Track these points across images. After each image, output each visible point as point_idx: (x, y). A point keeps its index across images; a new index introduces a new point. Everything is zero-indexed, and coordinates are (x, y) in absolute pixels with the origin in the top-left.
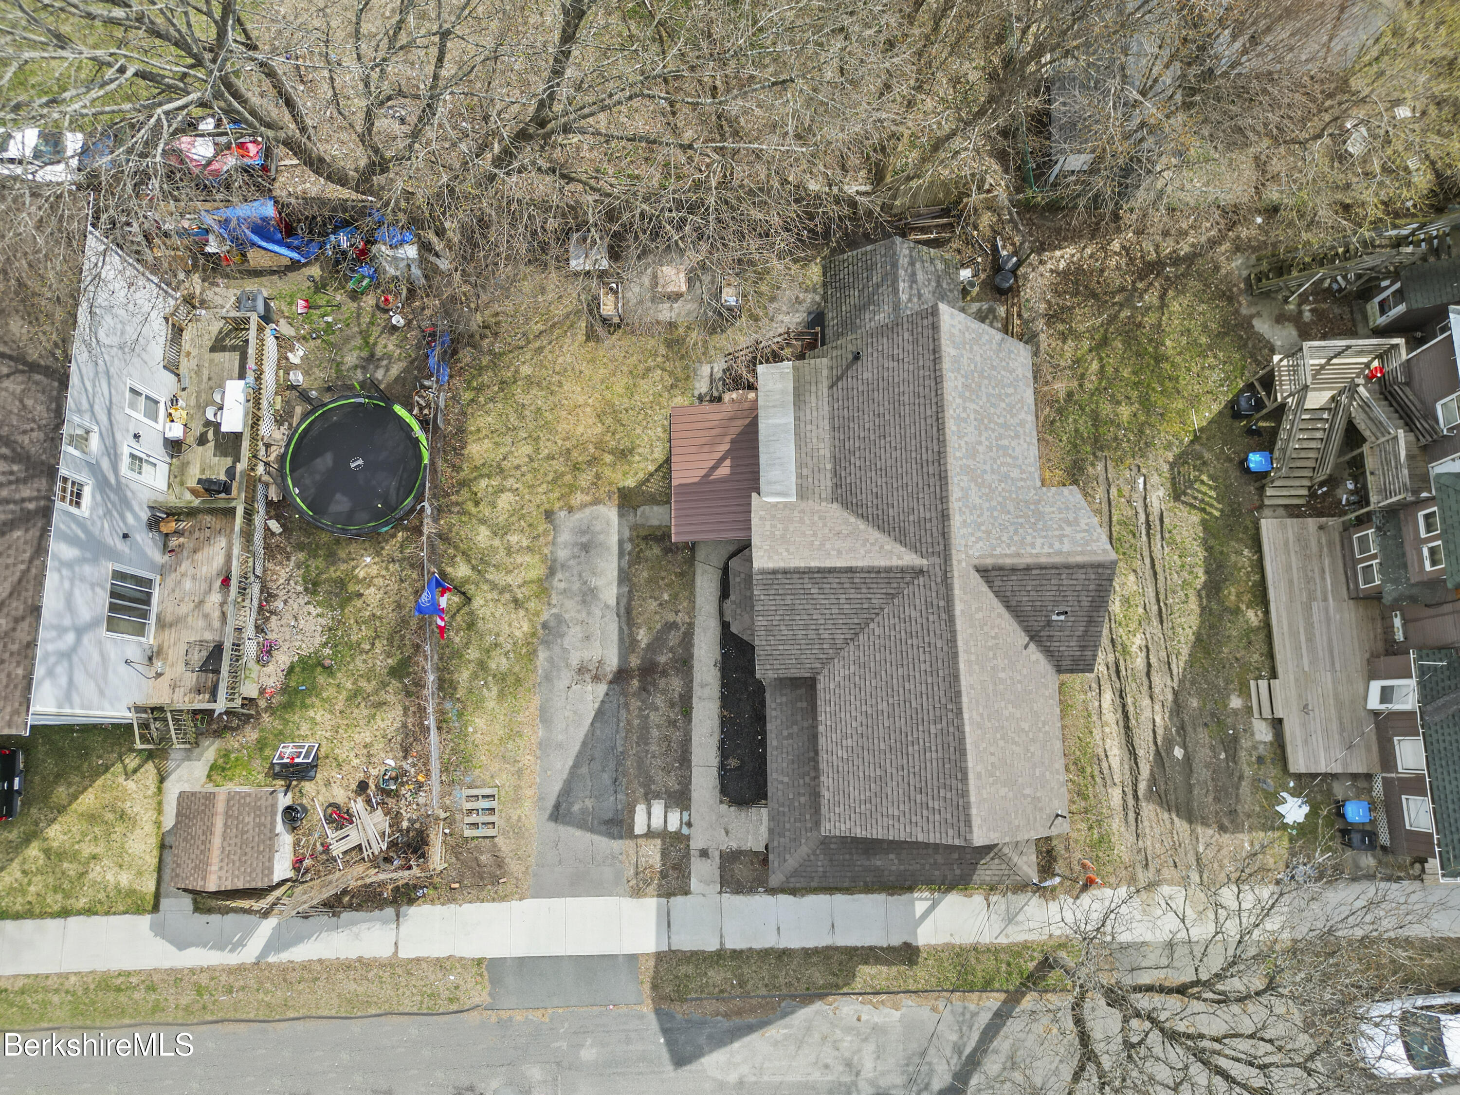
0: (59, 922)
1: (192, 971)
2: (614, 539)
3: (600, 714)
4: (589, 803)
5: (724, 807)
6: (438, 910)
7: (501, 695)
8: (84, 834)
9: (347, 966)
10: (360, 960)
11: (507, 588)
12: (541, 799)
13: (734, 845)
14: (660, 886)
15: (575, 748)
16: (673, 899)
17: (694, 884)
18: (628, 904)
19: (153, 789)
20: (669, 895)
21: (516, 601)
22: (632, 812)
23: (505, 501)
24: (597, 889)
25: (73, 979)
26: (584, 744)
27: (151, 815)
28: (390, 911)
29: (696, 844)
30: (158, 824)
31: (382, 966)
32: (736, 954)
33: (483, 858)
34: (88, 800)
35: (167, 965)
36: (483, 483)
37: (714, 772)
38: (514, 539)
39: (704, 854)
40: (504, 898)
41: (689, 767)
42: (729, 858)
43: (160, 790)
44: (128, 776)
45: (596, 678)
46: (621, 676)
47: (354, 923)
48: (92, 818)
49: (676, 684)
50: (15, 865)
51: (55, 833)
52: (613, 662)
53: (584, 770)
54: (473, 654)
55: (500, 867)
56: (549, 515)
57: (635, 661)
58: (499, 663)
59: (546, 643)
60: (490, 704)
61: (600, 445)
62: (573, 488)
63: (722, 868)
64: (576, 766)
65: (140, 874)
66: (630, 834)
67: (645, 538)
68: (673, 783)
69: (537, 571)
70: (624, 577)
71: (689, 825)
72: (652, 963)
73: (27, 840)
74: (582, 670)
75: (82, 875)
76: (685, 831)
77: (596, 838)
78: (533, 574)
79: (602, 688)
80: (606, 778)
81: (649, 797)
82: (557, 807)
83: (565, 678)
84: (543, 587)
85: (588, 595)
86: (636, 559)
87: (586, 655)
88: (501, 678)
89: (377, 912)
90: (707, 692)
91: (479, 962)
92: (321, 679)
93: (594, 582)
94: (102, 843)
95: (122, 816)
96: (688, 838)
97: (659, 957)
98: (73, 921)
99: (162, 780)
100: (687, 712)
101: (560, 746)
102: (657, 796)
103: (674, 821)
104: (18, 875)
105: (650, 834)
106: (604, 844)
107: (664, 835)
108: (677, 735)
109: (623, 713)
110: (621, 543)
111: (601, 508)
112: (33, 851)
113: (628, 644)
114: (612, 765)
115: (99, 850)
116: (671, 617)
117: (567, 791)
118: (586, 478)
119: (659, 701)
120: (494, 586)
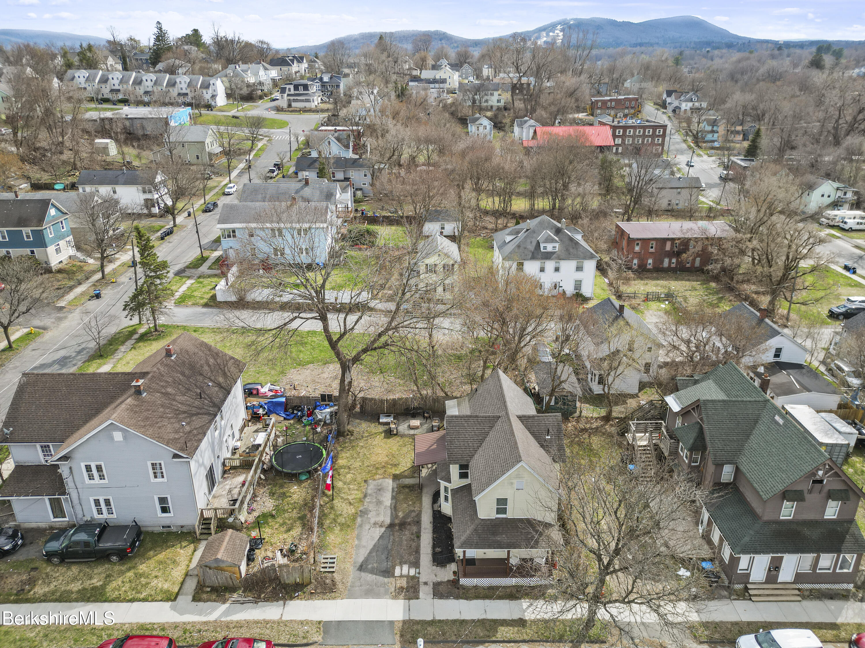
0: (130, 604)
1: (184, 623)
2: (391, 488)
3: (381, 537)
4: (375, 565)
5: (435, 567)
6: (303, 602)
7: (341, 530)
8: (155, 568)
9: (257, 622)
10: (264, 620)
11: (348, 499)
12: (355, 563)
13: (439, 580)
14: (405, 595)
15: (370, 547)
16: (411, 601)
17: (421, 595)
18: (391, 602)
19: (190, 553)
20: (410, 599)
21: (350, 503)
22: (394, 569)
23: (349, 476)
24: (377, 596)
25: (127, 626)
26: (374, 546)
27: (187, 562)
28: (281, 602)
29: (422, 579)
30: (188, 566)
31: (274, 622)
32: (440, 621)
33: (327, 581)
34: (161, 556)
35: (173, 620)
36: (342, 470)
37: (430, 556)
38: (351, 487)
39: (426, 583)
40: (334, 598)
41: (419, 554)
42: (436, 585)
43: (193, 554)
44: (181, 548)
45: (381, 526)
46: (391, 526)
47: (264, 606)
48: (160, 562)
49: (415, 529)
50: (120, 579)
51: (142, 568)
52: (388, 521)
53: (374, 554)
54: (332, 516)
55: (334, 585)
56: (366, 481)
57: (397, 521)
58: (341, 520)
59: (361, 516)
60: (337, 532)
61: (387, 463)
62: (376, 474)
63: (434, 588)
64: (370, 553)
65: (174, 583)
66: (393, 576)
67: (403, 487)
68: (412, 558)
69: (360, 495)
70: (393, 498)
71: (419, 573)
72: (401, 625)
73: (129, 569)
74: (375, 524)
75: (148, 584)
76: (417, 575)
77: (378, 577)
78: (358, 496)
79: (383, 529)
80: (383, 557)
81: (401, 564)
82: (361, 566)
83: (367, 527)
84: (361, 501)
85: (379, 503)
86: (399, 492)
87: (377, 519)
88: (342, 525)
89: (275, 603)
90: (427, 531)
91: (320, 622)
92: (270, 520)
93: (382, 499)
94: (161, 572)
95: (174, 562)
96: (419, 578)
97: (404, 622)
98: (136, 604)
99: (195, 551)
100: (419, 537)
101: (364, 547)
102: (405, 563)
103: (412, 572)
104: (120, 583)
105: (401, 576)
106: (381, 579)
107: (408, 576)
108: (414, 544)
109: (392, 537)
110: (393, 489)
111: (387, 480)
112: (130, 574)
113: (394, 516)
114: (386, 553)
115: (159, 574)
116: (412, 509)
117: (366, 561)
118: (380, 471)
119: (407, 532)
120: (342, 498)
